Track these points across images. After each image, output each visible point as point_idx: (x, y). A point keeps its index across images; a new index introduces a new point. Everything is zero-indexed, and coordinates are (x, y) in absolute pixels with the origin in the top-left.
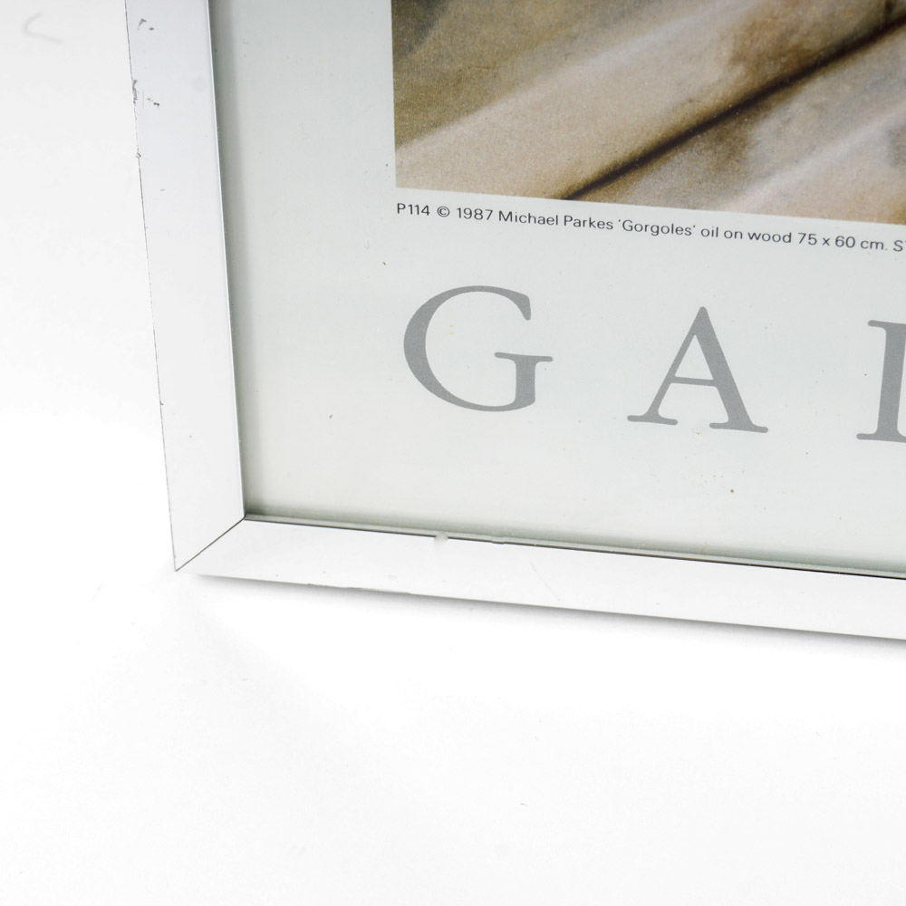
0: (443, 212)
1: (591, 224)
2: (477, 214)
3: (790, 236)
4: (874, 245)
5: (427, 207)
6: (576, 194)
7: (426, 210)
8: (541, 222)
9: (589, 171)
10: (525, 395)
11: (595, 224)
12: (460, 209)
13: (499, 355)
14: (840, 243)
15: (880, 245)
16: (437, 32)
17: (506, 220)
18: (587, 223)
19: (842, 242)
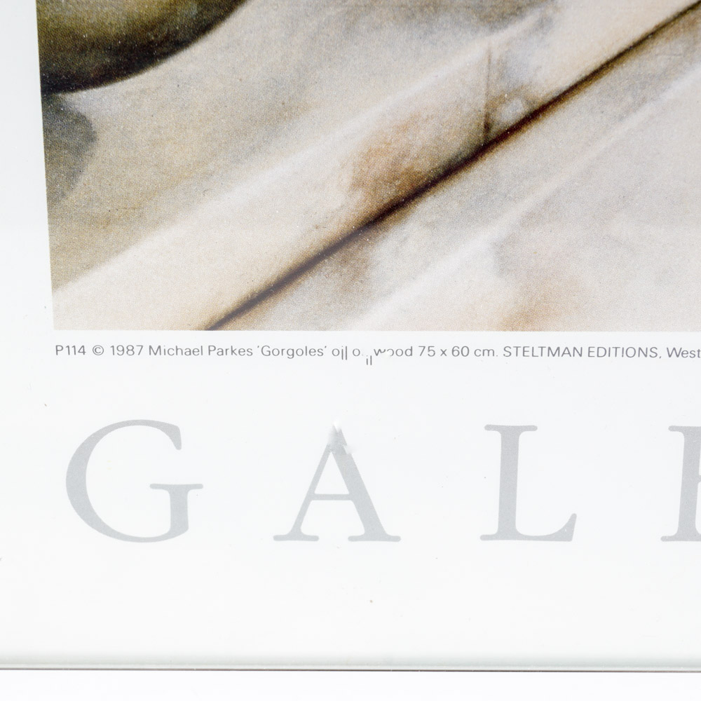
0: (98, 350)
1: (233, 352)
2: (129, 350)
3: (411, 350)
4: (486, 352)
5: (83, 347)
6: (219, 324)
7: (82, 350)
8: (188, 353)
9: (230, 300)
10: (179, 524)
11: (237, 352)
12: (113, 347)
13: (154, 486)
14: (456, 353)
15: (491, 352)
16: (87, 178)
17: (155, 354)
18: (229, 351)
19: (458, 351)
